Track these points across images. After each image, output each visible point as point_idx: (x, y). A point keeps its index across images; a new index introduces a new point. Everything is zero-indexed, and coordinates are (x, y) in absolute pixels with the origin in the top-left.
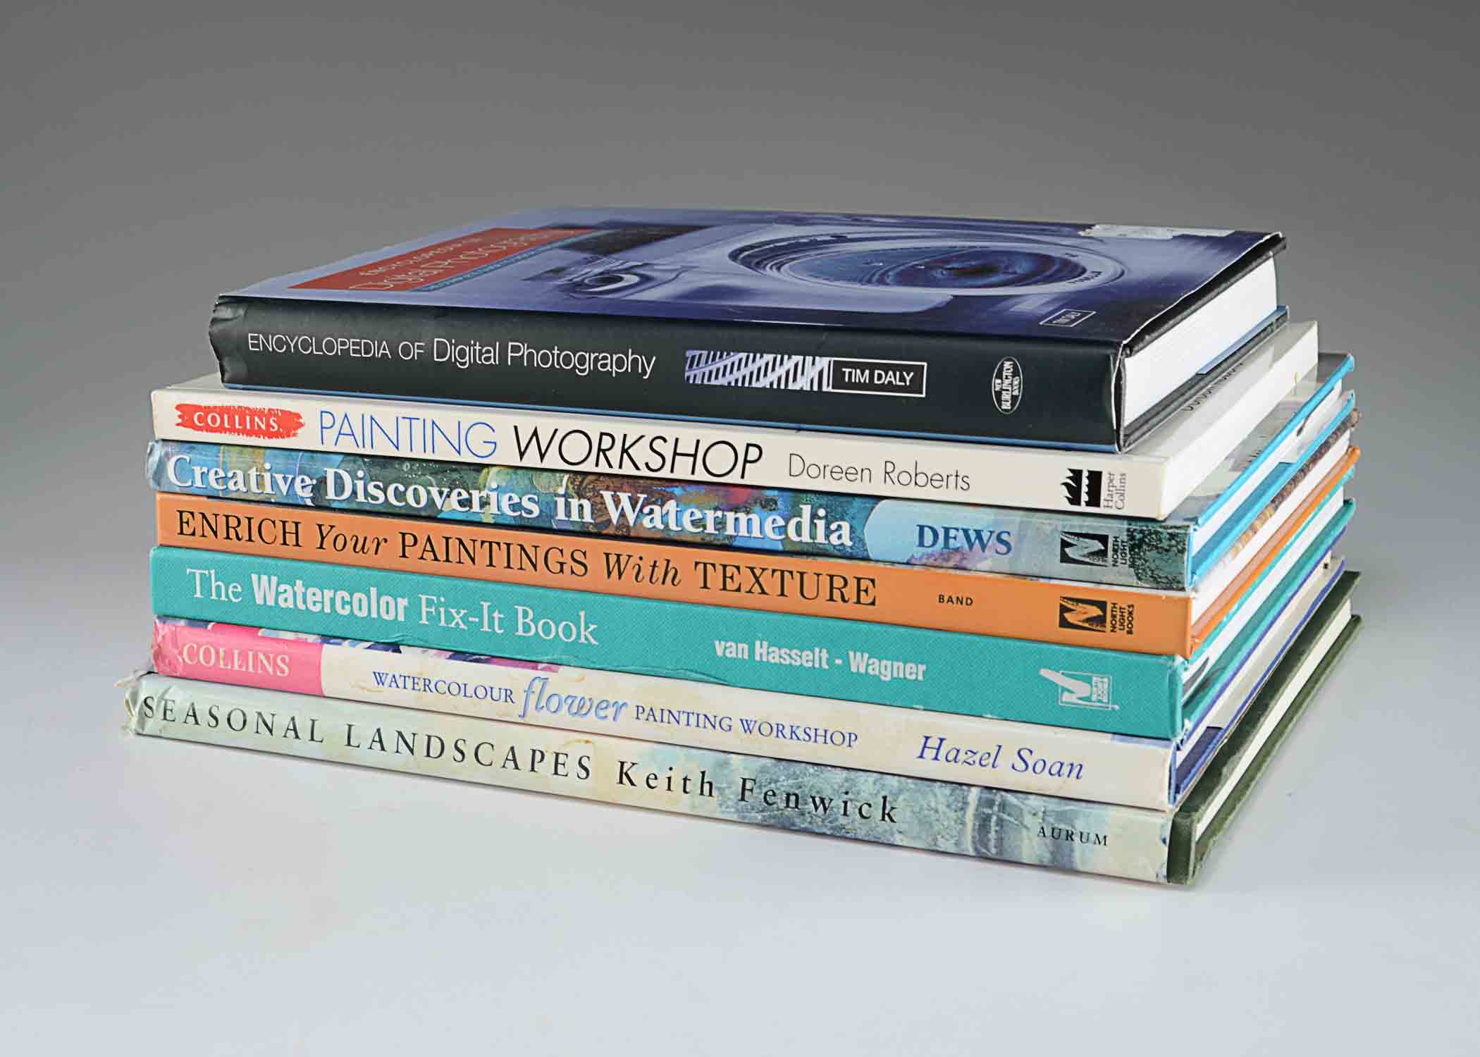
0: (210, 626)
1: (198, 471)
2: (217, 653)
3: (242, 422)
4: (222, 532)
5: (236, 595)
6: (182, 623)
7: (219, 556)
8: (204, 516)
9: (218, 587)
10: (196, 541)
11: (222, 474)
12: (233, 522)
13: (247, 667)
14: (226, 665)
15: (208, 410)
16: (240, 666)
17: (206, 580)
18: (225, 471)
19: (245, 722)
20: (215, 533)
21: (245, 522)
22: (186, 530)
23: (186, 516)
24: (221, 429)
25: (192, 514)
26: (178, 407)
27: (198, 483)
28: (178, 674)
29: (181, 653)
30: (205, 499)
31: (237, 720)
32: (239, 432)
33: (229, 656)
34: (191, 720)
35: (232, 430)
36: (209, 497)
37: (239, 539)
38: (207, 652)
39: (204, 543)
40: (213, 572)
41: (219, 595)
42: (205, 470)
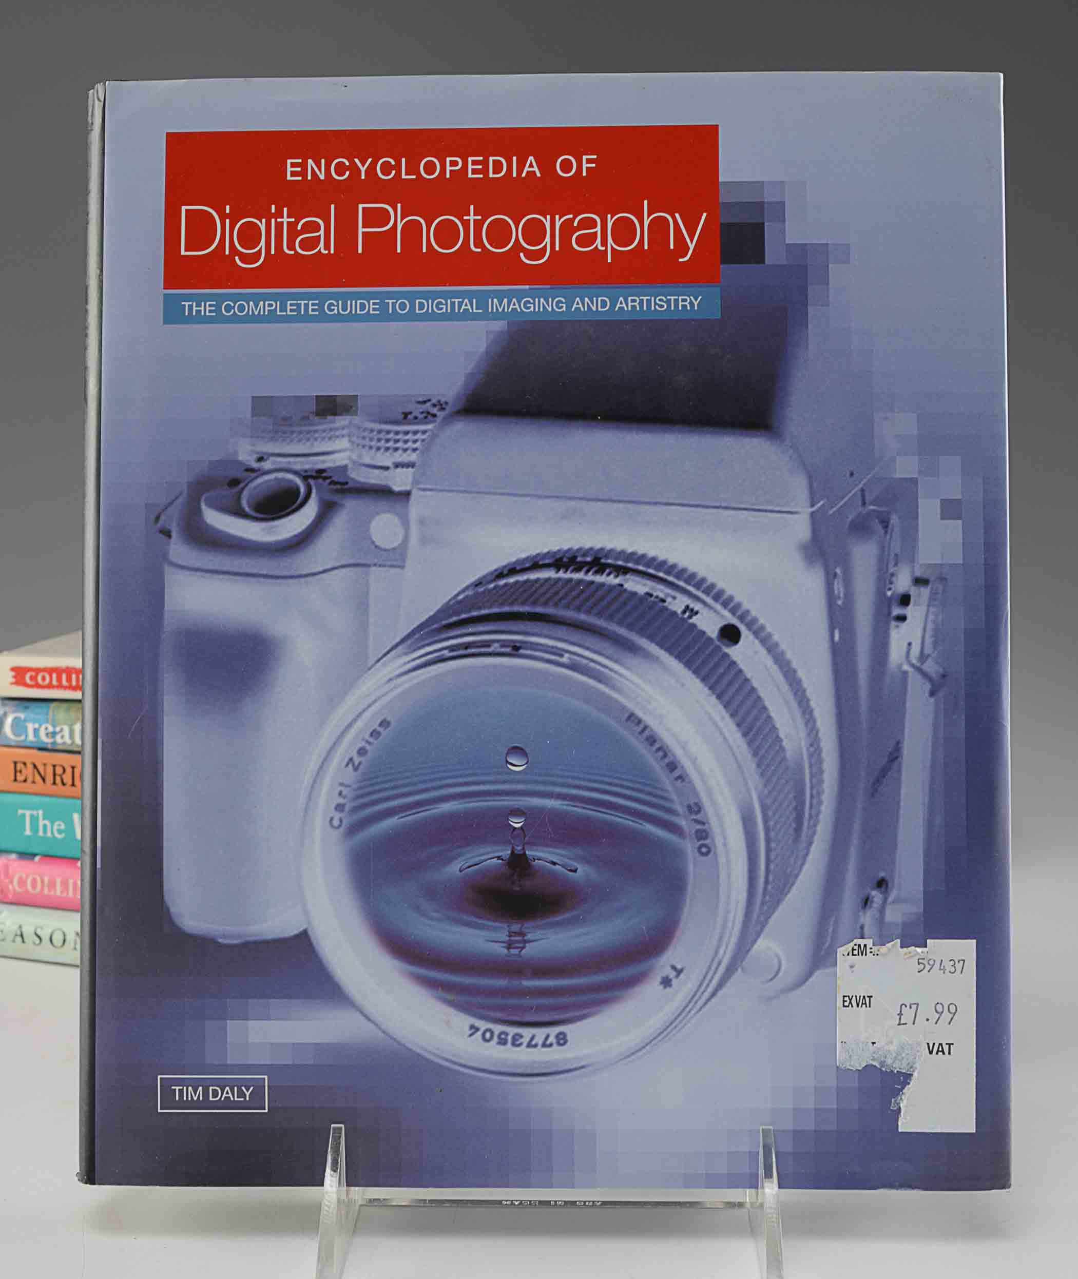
0: (37, 859)
1: (30, 727)
2: (42, 881)
3: (69, 679)
4: (49, 779)
5: (60, 832)
6: (14, 856)
7: (47, 799)
8: (35, 766)
9: (45, 826)
10: (28, 786)
11: (51, 729)
12: (59, 770)
13: (68, 894)
14: (50, 890)
15: (38, 671)
16: (62, 892)
17: (34, 819)
18: (54, 726)
19: (64, 941)
20: (44, 780)
21: (69, 770)
22: (20, 777)
23: (19, 766)
24: (50, 686)
25: (25, 764)
26: (13, 669)
27: (31, 737)
28: (9, 901)
29: (12, 882)
30: (35, 751)
31: (58, 938)
32: (65, 688)
33: (52, 885)
34: (19, 939)
35: (60, 686)
36: (40, 749)
37: (63, 784)
38: (34, 882)
39: (34, 788)
40: (41, 812)
41: (45, 832)
42: (37, 726)
